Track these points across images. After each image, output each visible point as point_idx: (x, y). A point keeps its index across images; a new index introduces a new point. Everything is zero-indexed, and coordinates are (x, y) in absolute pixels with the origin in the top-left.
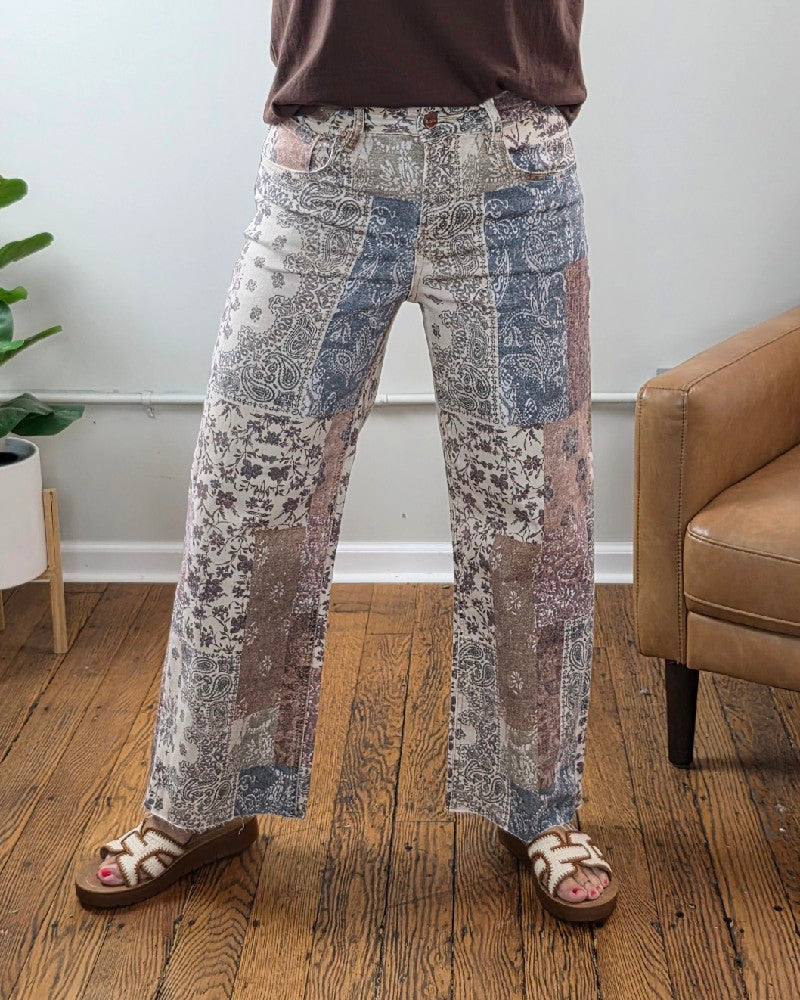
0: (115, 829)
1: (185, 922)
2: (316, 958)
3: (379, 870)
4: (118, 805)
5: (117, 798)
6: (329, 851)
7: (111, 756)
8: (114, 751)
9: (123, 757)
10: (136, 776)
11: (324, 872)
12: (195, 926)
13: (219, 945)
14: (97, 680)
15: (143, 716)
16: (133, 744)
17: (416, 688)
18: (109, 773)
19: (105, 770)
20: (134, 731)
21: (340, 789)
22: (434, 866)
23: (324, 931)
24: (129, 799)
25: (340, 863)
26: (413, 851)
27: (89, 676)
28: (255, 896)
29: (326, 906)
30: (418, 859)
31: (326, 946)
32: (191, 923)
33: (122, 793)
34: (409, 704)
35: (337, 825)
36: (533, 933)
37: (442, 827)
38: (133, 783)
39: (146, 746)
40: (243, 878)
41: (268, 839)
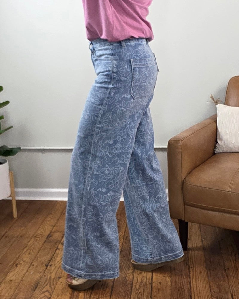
7: (21, 252)
15: (33, 239)
16: (28, 248)
22: (106, 287)
27: (21, 227)
28: (51, 295)
33: (21, 262)
40: (49, 289)
41: (59, 278)
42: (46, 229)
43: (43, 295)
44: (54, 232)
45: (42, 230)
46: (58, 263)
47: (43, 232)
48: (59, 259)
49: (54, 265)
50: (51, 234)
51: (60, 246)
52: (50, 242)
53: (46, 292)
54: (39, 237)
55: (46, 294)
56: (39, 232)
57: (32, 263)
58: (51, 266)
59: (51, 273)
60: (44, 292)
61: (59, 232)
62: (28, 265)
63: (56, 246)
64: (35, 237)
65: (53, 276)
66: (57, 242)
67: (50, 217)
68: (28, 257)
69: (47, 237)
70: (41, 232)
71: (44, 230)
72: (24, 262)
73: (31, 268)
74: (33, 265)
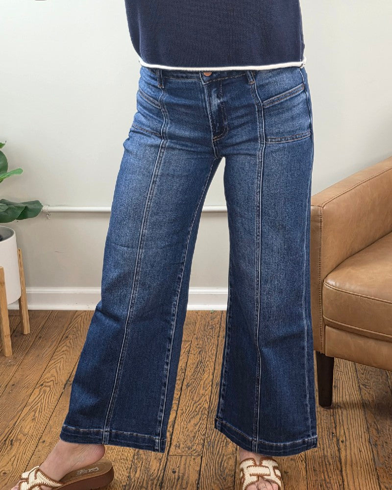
0: (12, 460)
3: (156, 485)
4: (16, 444)
5: (17, 440)
6: (130, 473)
7: (16, 415)
8: (18, 412)
9: (23, 415)
10: (28, 427)
11: (125, 486)
14: (15, 368)
15: (37, 391)
16: (29, 407)
17: (190, 374)
18: (14, 425)
19: (12, 422)
20: (30, 401)
22: (187, 483)
24: (23, 441)
25: (135, 481)
26: (177, 474)
27: (10, 366)
30: (178, 479)
33: (19, 437)
34: (185, 383)
35: (136, 457)
37: (194, 459)
38: (26, 431)
39: (37, 408)
42: (62, 368)
45: (53, 371)
47: (55, 374)
54: (50, 386)
56: (48, 375)
62: (34, 443)
64: (42, 385)
67: (66, 345)
68: (32, 424)
69: (65, 385)
70: (52, 376)
71: (57, 372)
72: (24, 435)
73: (40, 447)
74: (44, 442)
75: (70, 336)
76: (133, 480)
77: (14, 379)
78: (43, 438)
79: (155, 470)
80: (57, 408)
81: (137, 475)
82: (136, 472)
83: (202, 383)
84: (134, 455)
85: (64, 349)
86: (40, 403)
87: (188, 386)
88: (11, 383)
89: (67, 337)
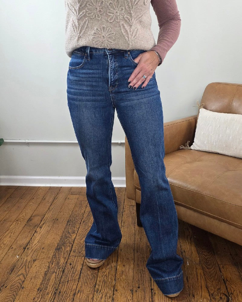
1: (4, 287)
2: (36, 299)
3: (61, 271)
6: (49, 264)
7: (3, 235)
9: (5, 235)
10: (6, 241)
11: (46, 271)
12: (6, 288)
13: (11, 294)
14: (7, 213)
15: (14, 223)
16: (9, 231)
17: (85, 216)
20: (11, 228)
21: (58, 246)
22: (76, 270)
23: (41, 291)
25: (51, 269)
26: (72, 265)
27: (5, 211)
28: (25, 278)
29: (43, 282)
30: (72, 268)
31: (40, 296)
32: (6, 287)
34: (83, 220)
36: (97, 292)
37: (81, 258)
38: (5, 243)
40: (24, 273)
41: (34, 261)
42: (28, 213)
43: (17, 279)
44: (34, 216)
45: (24, 214)
46: (35, 246)
47: (24, 215)
48: (36, 242)
49: (31, 248)
50: (32, 218)
51: (38, 229)
52: (30, 226)
53: (21, 275)
54: (21, 221)
55: (21, 277)
56: (21, 216)
57: (11, 246)
58: (28, 249)
59: (27, 256)
60: (19, 276)
61: (38, 215)
62: (7, 249)
63: (35, 229)
64: (17, 221)
65: (29, 259)
66: (35, 226)
67: (32, 202)
68: (9, 240)
69: (28, 221)
70: (23, 216)
71: (25, 214)
72: (4, 245)
73: (10, 251)
74: (12, 248)
75: (35, 198)
76: (50, 268)
77: (5, 218)
78: (12, 246)
79: (61, 263)
80: (22, 231)
81: (53, 265)
82: (53, 264)
83: (90, 220)
84: (53, 256)
85: (31, 204)
86: (14, 229)
87: (84, 222)
88: (3, 219)
89: (33, 198)
